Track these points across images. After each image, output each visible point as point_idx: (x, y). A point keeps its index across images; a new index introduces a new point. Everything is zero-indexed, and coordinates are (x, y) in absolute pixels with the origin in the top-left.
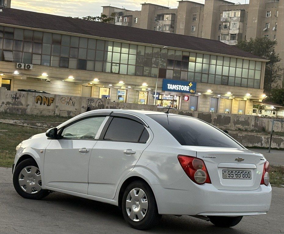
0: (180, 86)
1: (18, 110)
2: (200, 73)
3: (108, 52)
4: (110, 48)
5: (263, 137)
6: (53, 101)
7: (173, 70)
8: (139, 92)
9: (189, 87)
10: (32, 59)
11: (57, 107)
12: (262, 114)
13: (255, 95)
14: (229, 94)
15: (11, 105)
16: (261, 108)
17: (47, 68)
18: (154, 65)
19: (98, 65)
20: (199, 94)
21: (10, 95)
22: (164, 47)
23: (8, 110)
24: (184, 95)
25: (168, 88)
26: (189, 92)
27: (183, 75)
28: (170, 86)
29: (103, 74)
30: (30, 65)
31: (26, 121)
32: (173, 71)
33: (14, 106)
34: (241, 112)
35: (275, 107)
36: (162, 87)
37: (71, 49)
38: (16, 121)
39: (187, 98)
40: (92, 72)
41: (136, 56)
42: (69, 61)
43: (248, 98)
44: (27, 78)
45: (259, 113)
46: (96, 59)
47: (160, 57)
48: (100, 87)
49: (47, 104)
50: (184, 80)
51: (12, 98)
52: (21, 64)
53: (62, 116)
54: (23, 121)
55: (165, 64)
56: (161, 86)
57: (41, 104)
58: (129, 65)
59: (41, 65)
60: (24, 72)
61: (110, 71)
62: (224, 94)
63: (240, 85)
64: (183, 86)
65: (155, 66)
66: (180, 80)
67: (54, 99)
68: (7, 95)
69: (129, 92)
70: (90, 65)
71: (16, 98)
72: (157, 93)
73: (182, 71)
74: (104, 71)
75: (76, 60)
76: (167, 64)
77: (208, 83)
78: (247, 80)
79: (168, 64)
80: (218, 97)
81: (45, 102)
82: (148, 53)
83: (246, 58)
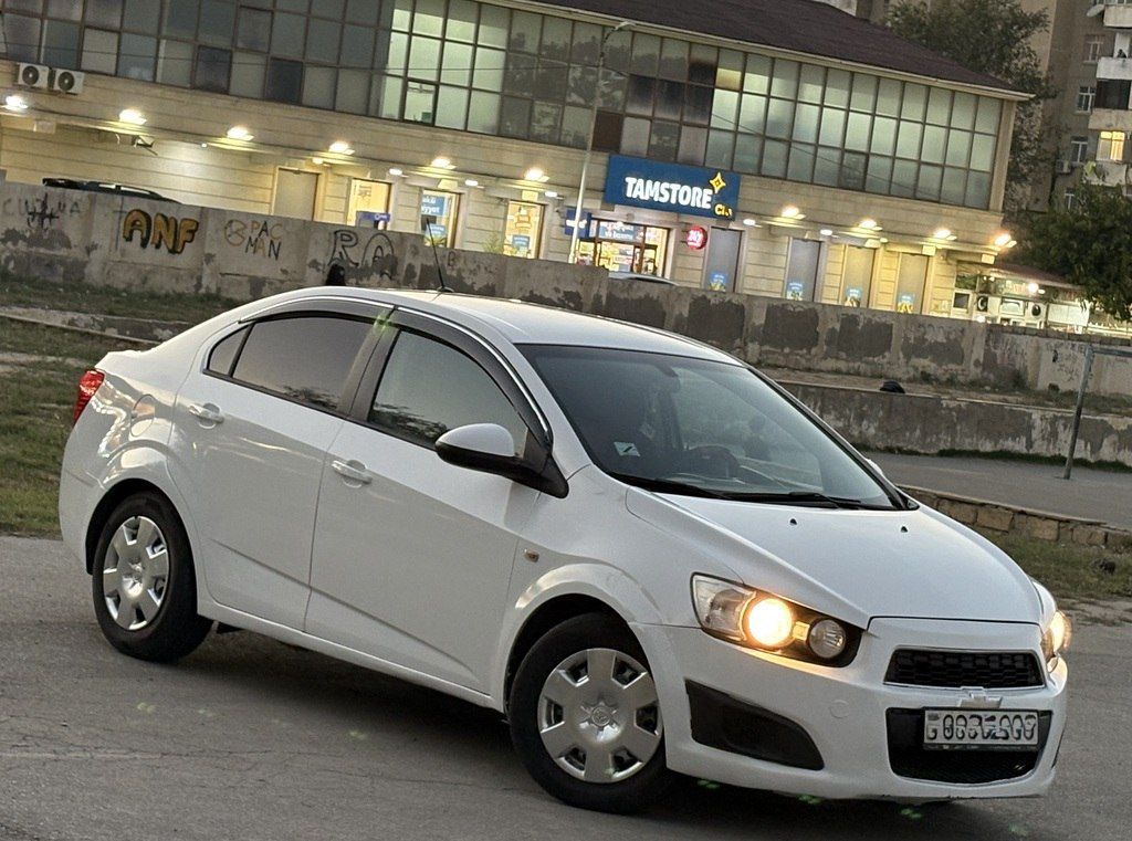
0: (675, 187)
1: (50, 265)
2: (757, 135)
3: (393, 34)
4: (400, 18)
5: (1036, 415)
6: (193, 232)
7: (651, 119)
8: (507, 207)
9: (710, 192)
10: (80, 51)
11: (209, 258)
12: (988, 314)
13: (966, 236)
14: (867, 227)
15: (22, 245)
16: (987, 290)
17: (140, 88)
18: (574, 97)
19: (351, 88)
20: (749, 222)
21: (20, 200)
22: (623, 24)
23: (12, 265)
24: (687, 223)
25: (629, 194)
26: (710, 213)
27: (690, 143)
28: (635, 185)
29: (370, 124)
30: (74, 73)
31: (115, 318)
32: (649, 122)
33: (34, 249)
34: (908, 303)
35: (1042, 287)
36: (601, 187)
37: (244, 13)
38: (76, 316)
39: (701, 236)
40: (325, 112)
41: (502, 54)
42: (231, 62)
43: (940, 247)
44: (59, 127)
45: (978, 309)
46: (343, 62)
47: (601, 63)
48: (350, 179)
49: (171, 246)
50: (691, 163)
51: (27, 215)
52: (38, 67)
53: (229, 296)
54: (100, 318)
55: (619, 94)
56: (600, 185)
57: (144, 244)
58: (473, 93)
59: (116, 75)
60: (45, 102)
61: (395, 114)
62: (847, 227)
63: (911, 192)
64: (686, 188)
65: (581, 101)
66: (676, 162)
67: (198, 224)
68: (9, 201)
69: (468, 205)
70: (315, 83)
71: (43, 216)
72: (583, 210)
73: (688, 125)
74: (372, 113)
75: (260, 60)
76: (626, 94)
77: (785, 179)
78: (938, 171)
79: (630, 95)
80: (821, 239)
81: (161, 237)
82: (552, 47)
83: (940, 83)
